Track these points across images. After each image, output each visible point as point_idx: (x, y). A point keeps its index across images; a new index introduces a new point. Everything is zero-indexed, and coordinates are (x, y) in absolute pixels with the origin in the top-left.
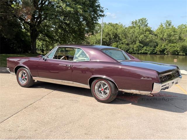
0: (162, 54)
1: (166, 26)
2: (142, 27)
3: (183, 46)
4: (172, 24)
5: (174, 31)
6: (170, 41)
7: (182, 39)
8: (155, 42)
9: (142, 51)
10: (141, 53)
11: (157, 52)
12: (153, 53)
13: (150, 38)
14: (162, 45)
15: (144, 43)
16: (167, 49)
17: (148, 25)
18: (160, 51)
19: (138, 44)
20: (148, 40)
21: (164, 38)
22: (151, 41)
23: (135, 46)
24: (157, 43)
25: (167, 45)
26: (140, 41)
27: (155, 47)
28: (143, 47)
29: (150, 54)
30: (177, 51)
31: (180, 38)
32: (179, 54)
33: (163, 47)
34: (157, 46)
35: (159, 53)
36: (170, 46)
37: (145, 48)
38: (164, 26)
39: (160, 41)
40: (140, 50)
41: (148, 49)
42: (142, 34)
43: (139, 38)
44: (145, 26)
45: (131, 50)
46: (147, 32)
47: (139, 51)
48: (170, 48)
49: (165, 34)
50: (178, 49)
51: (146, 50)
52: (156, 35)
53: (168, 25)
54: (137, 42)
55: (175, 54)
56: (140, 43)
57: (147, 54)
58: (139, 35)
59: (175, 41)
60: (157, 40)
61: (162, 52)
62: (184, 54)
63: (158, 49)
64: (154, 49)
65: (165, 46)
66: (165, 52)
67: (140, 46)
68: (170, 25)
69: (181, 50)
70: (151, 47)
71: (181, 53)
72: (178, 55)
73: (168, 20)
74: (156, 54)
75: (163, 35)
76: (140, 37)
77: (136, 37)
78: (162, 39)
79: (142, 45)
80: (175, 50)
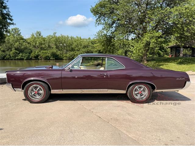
0: (37, 59)
1: (37, 35)
2: (15, 35)
3: (52, 53)
4: (42, 34)
5: (44, 41)
6: (42, 49)
7: (50, 47)
8: (29, 49)
9: (19, 57)
10: (18, 59)
11: (32, 58)
12: (29, 59)
13: (24, 46)
14: (35, 52)
15: (20, 50)
16: (40, 55)
17: (21, 34)
18: (35, 57)
19: (14, 51)
20: (22, 47)
21: (36, 46)
22: (26, 48)
23: (11, 53)
24: (31, 50)
25: (40, 51)
26: (15, 48)
27: (30, 53)
28: (19, 54)
29: (26, 59)
30: (48, 57)
31: (49, 46)
32: (51, 59)
33: (36, 53)
34: (32, 52)
35: (34, 58)
36: (43, 53)
37: (21, 54)
38: (35, 36)
39: (33, 48)
40: (17, 56)
41: (24, 55)
42: (16, 42)
43: (15, 46)
44: (18, 35)
45: (8, 57)
46: (21, 41)
47: (15, 57)
48: (42, 54)
49: (37, 43)
50: (49, 55)
51: (22, 56)
52: (29, 43)
53: (38, 35)
54: (13, 49)
55: (47, 59)
56: (16, 50)
57: (23, 59)
58: (14, 42)
59: (45, 48)
60: (30, 48)
61: (37, 57)
62: (54, 59)
63: (32, 55)
64: (29, 55)
65: (38, 53)
66: (39, 58)
67: (16, 53)
68: (40, 35)
69: (52, 56)
70: (26, 53)
71: (52, 58)
72: (49, 59)
73: (39, 31)
74: (31, 59)
75: (36, 43)
76: (15, 44)
77: (12, 45)
78: (34, 47)
79: (18, 52)
80: (47, 56)
